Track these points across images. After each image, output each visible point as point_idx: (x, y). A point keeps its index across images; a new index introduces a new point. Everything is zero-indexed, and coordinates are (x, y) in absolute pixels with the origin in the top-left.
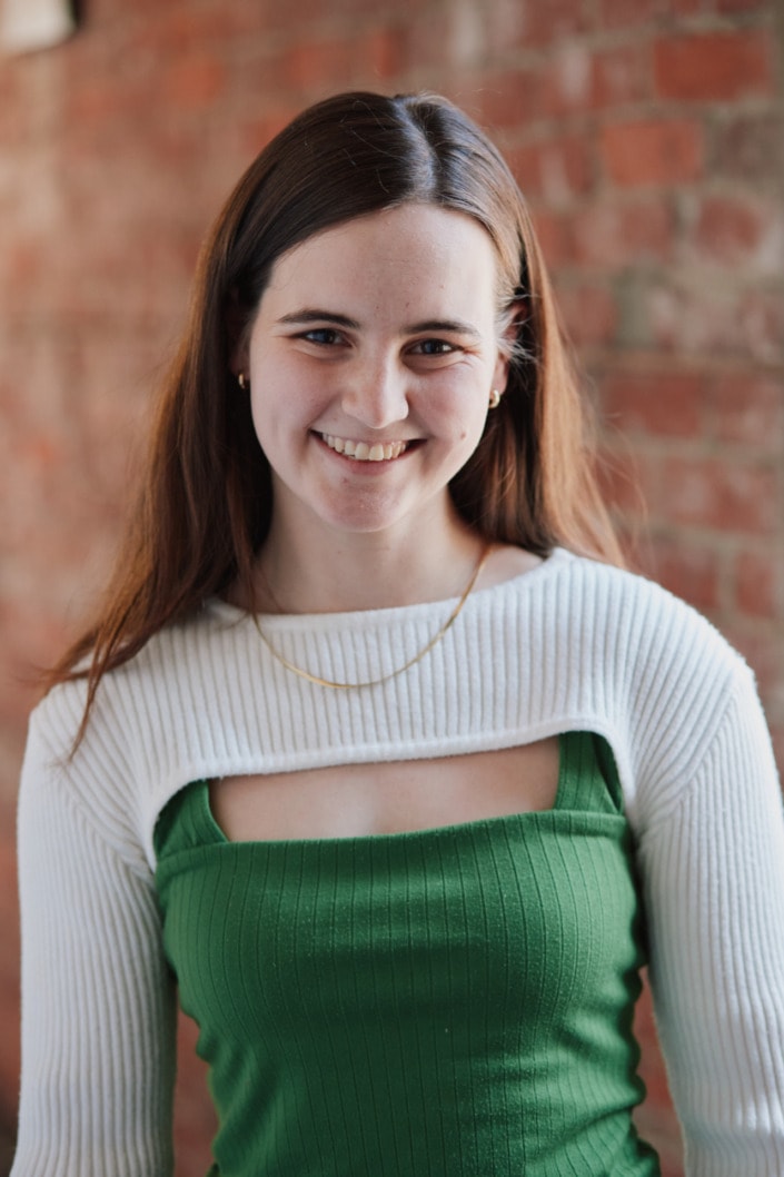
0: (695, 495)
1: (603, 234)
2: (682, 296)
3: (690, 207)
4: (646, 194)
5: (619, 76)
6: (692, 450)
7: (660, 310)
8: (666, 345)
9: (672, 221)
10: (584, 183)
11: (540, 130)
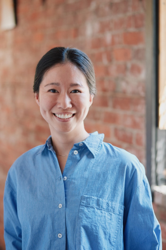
0: (129, 122)
1: (113, 70)
2: (127, 83)
3: (129, 65)
4: (121, 62)
5: (117, 40)
6: (129, 113)
7: (123, 85)
8: (124, 92)
9: (126, 68)
10: (110, 60)
11: (102, 49)
